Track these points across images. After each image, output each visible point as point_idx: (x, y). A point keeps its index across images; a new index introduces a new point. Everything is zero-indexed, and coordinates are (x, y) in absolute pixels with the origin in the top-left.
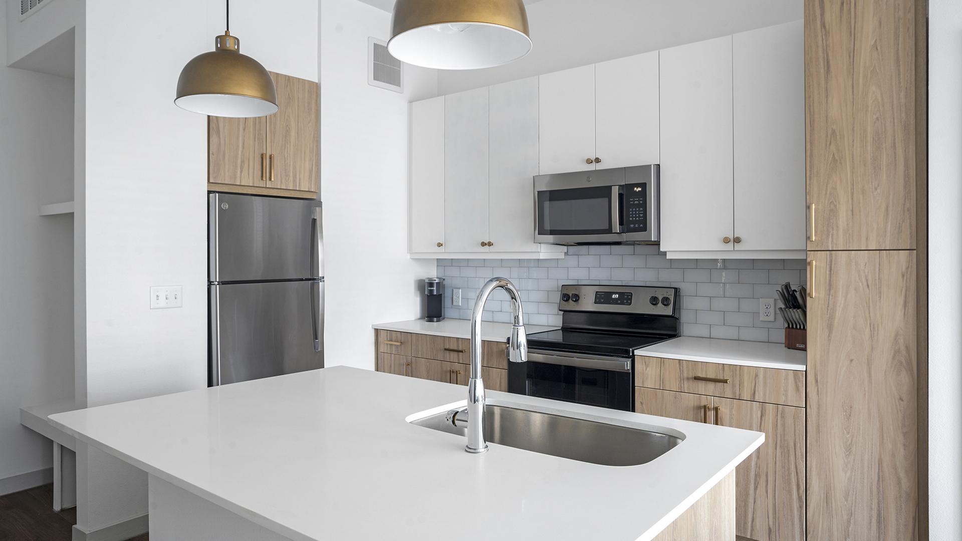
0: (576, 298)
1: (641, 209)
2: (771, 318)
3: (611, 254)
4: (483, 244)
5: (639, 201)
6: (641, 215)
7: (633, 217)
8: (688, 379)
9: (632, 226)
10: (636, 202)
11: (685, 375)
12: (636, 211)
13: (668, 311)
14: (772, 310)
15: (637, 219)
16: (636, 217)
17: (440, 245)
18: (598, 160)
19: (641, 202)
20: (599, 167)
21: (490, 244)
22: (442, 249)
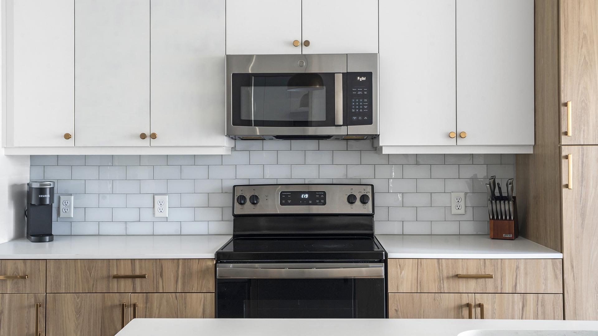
0: (254, 200)
1: (366, 100)
2: (462, 211)
3: (291, 150)
4: (143, 136)
5: (363, 91)
6: (366, 107)
7: (355, 109)
8: (448, 278)
9: (355, 118)
10: (359, 93)
11: (445, 275)
12: (359, 102)
13: (367, 209)
14: (462, 204)
15: (361, 110)
16: (359, 109)
17: (67, 136)
18: (307, 43)
19: (366, 93)
20: (307, 51)
21: (153, 136)
22: (70, 142)
